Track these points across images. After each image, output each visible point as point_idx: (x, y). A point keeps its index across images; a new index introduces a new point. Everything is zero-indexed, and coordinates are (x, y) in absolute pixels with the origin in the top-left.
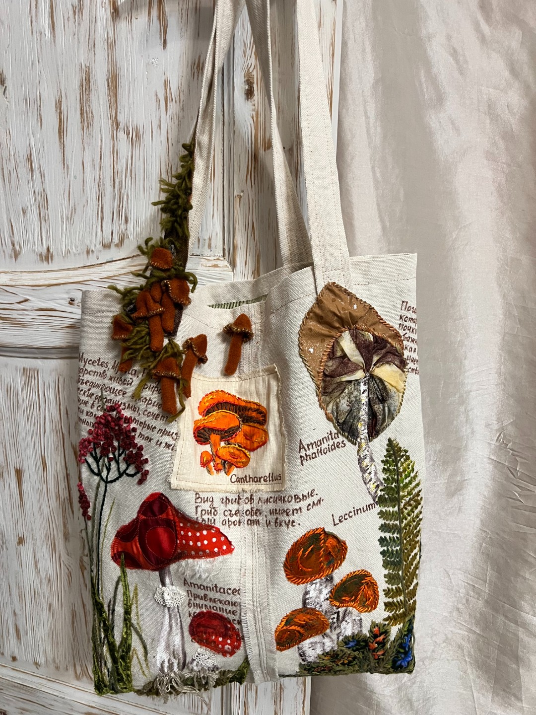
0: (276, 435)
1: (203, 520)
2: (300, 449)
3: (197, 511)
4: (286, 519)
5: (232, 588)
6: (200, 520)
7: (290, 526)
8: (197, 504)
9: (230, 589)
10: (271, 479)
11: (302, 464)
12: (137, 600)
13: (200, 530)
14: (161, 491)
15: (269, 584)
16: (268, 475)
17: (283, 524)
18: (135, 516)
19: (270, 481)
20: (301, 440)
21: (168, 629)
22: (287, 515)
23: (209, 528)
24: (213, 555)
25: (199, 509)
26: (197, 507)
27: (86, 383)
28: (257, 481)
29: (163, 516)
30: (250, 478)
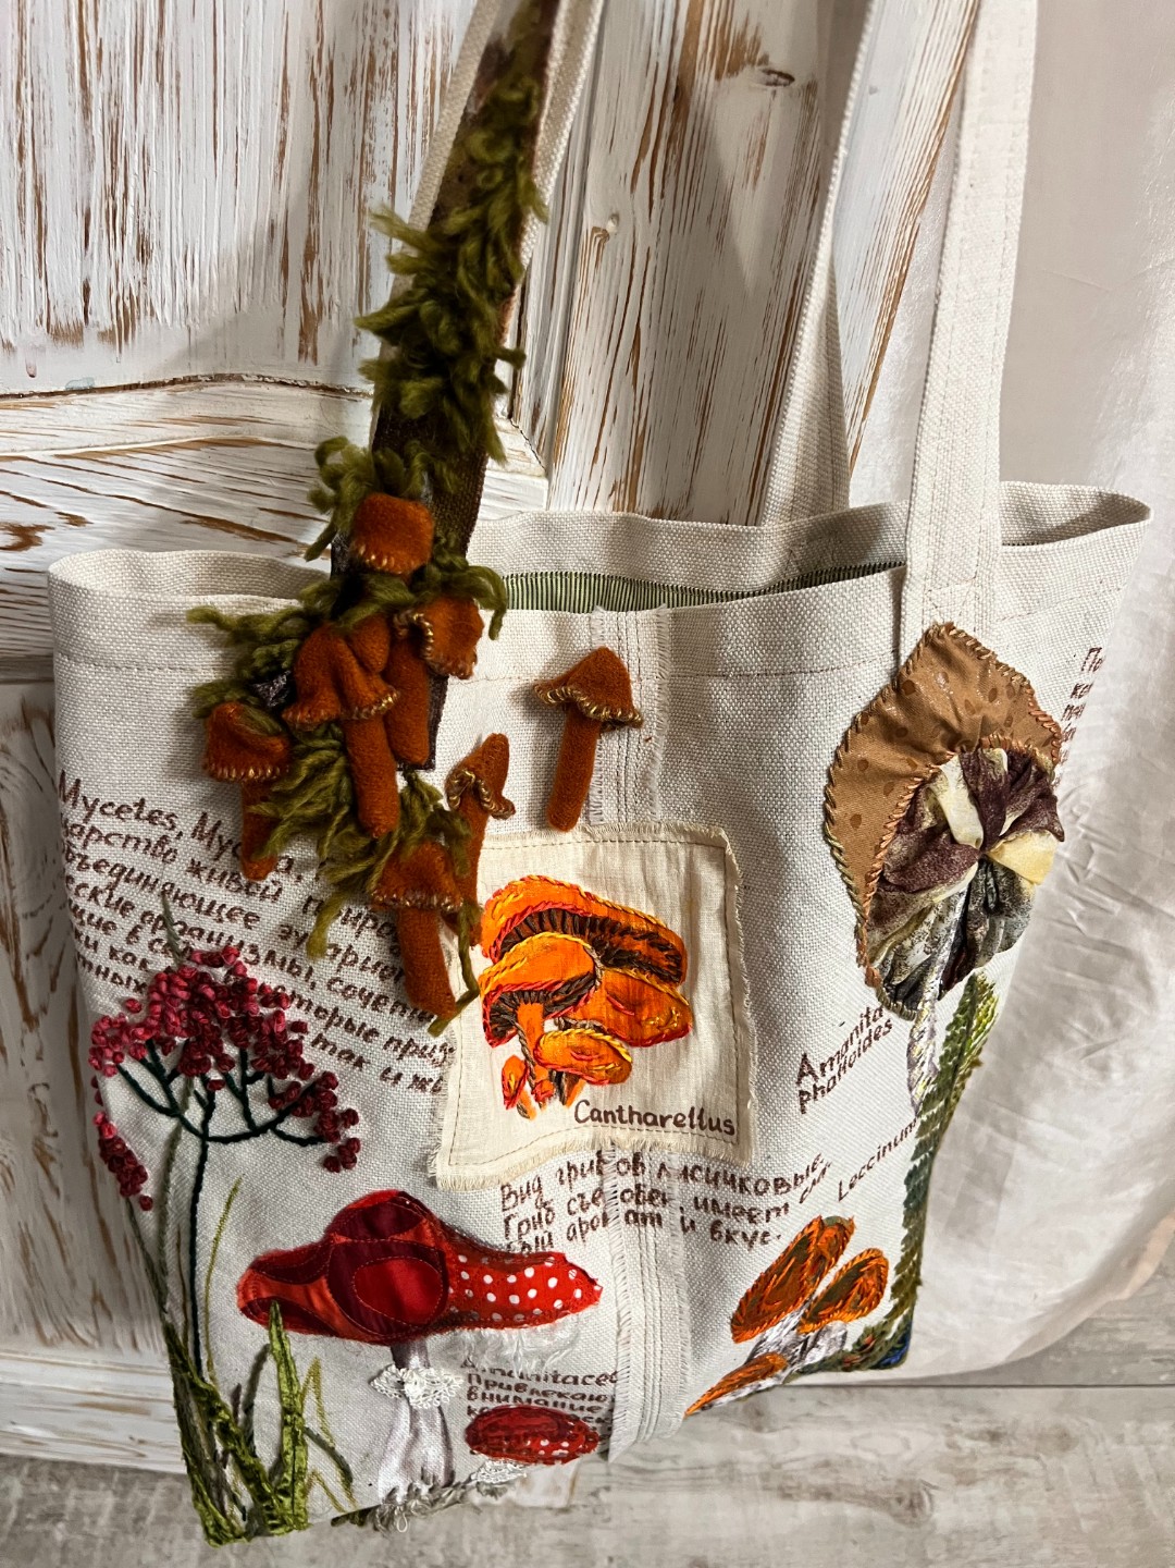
0: (716, 1016)
1: (525, 1246)
2: (802, 1075)
3: (507, 1229)
4: (750, 1229)
5: (597, 1375)
6: (517, 1248)
7: (757, 1243)
8: (507, 1213)
9: (591, 1377)
10: (696, 1121)
11: (803, 1111)
12: (317, 1386)
13: (517, 1269)
14: (402, 1187)
15: (688, 1354)
16: (687, 1113)
17: (738, 1238)
18: (316, 1236)
19: (692, 1126)
20: (805, 1056)
21: (408, 1436)
22: (752, 1220)
23: (537, 1259)
24: (550, 1316)
25: (513, 1224)
26: (507, 1221)
27: (97, 867)
28: (654, 1123)
29: (408, 1236)
30: (632, 1113)
